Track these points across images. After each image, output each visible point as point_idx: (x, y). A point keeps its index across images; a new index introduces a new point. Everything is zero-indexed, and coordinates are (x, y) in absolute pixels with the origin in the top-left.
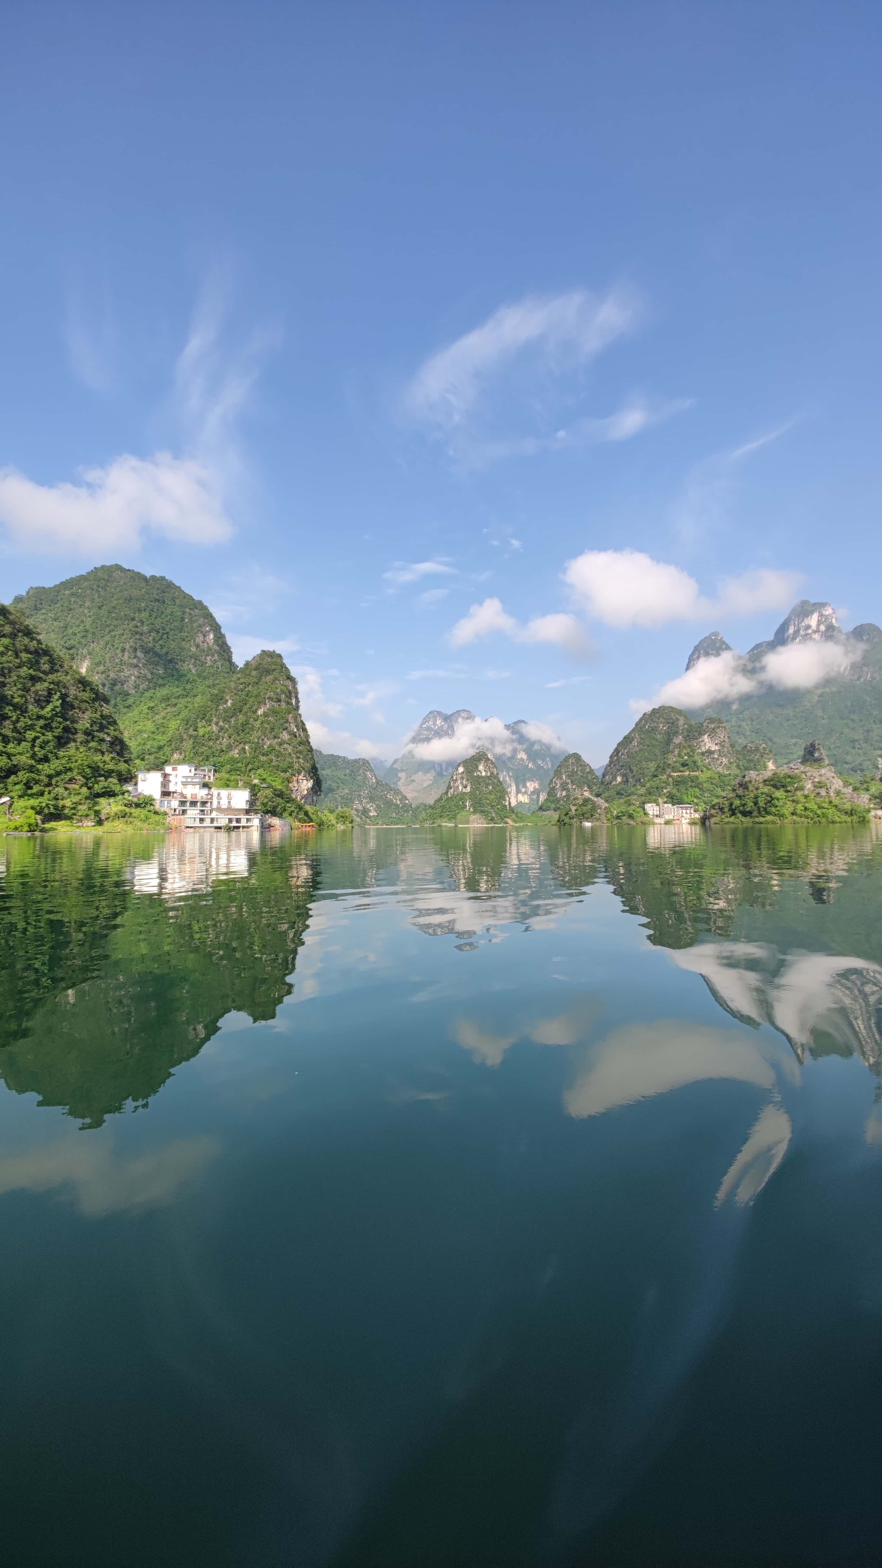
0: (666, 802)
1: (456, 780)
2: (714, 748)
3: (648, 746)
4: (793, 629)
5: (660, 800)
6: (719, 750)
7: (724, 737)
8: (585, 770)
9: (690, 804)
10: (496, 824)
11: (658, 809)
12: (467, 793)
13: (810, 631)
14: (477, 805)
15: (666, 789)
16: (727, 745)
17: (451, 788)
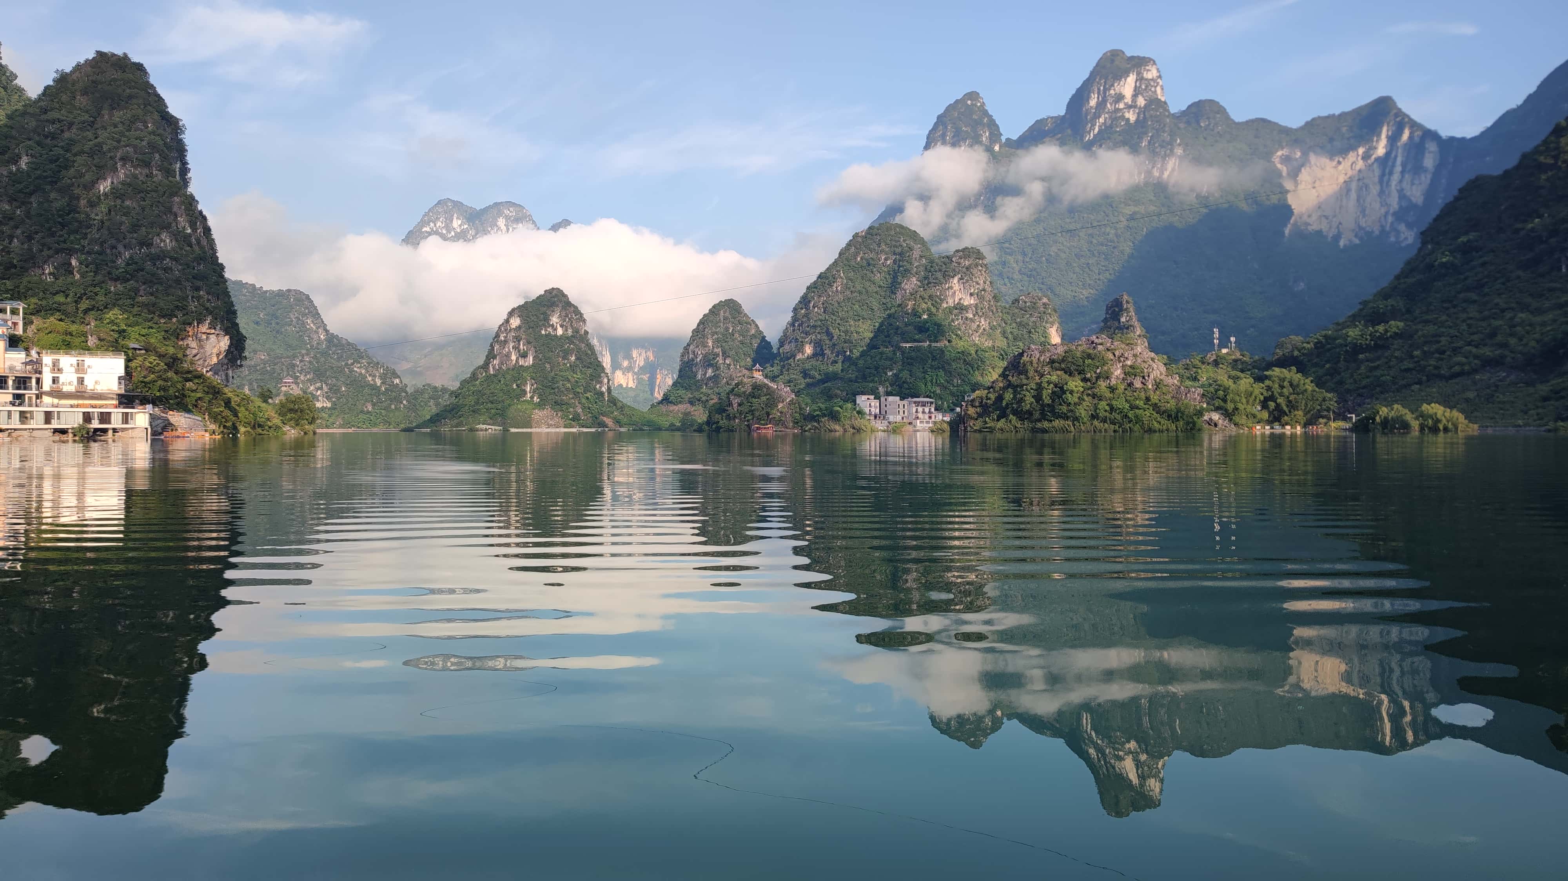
0: (889, 394)
1: (506, 342)
2: (968, 301)
3: (860, 293)
4: (1096, 100)
5: (881, 389)
6: (976, 306)
7: (985, 283)
8: (748, 331)
9: (930, 397)
10: (583, 427)
11: (878, 404)
12: (528, 367)
13: (1121, 106)
14: (548, 391)
15: (891, 370)
16: (988, 297)
17: (494, 357)
